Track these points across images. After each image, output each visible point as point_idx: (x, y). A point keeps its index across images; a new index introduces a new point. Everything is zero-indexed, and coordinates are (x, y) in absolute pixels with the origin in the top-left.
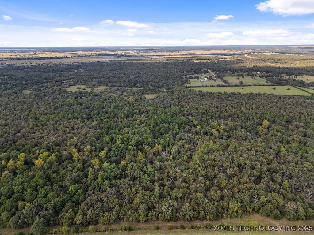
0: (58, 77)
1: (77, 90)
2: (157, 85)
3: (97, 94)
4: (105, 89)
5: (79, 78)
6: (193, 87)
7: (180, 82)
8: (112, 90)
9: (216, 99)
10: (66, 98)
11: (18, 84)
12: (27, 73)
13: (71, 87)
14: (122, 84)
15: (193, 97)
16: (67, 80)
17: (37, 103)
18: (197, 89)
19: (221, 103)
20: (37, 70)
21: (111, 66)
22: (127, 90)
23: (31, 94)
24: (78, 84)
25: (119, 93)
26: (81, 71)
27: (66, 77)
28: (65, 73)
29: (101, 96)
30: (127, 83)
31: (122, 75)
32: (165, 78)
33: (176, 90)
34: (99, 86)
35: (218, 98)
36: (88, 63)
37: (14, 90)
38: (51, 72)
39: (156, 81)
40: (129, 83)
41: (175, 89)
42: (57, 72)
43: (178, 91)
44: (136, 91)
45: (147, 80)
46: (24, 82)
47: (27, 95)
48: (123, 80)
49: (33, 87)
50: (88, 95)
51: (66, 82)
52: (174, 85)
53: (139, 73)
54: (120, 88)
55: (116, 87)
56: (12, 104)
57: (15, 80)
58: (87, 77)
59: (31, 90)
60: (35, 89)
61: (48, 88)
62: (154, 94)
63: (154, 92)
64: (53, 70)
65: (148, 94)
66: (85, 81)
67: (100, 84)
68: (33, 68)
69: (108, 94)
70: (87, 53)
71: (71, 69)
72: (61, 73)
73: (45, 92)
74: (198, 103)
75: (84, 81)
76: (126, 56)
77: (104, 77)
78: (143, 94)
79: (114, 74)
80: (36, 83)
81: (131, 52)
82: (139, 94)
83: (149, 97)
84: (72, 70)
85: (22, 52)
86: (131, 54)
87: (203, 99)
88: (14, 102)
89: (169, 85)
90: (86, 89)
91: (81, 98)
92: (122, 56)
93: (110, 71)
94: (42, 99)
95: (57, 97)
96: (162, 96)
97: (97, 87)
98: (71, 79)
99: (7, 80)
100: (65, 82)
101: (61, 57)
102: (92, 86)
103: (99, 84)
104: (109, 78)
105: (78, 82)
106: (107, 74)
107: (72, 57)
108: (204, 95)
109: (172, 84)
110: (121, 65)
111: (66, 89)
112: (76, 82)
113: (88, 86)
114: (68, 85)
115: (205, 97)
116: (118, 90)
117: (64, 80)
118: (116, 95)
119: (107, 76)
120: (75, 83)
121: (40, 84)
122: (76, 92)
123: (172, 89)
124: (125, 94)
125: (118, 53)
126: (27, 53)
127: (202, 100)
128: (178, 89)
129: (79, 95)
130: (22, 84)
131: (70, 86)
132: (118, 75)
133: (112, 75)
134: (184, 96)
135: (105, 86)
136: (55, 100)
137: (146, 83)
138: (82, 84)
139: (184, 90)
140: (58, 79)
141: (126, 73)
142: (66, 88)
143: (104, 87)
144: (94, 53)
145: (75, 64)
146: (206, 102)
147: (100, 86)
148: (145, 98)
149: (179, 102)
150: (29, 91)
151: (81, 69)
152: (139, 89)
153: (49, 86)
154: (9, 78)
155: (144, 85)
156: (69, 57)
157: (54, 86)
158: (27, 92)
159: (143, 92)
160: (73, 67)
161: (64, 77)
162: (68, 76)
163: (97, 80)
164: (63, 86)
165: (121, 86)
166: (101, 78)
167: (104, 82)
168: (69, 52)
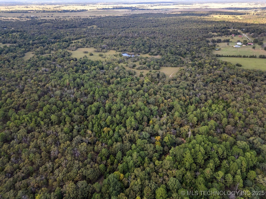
0: (68, 35)
2: (178, 52)
3: (103, 67)
4: (115, 55)
5: (89, 38)
8: (123, 58)
16: (76, 39)
21: (124, 22)
22: (141, 58)
24: (86, 46)
26: (93, 27)
30: (140, 47)
31: (136, 35)
34: (108, 50)
36: (103, 18)
38: (64, 28)
39: (176, 46)
40: (142, 47)
42: (70, 28)
45: (165, 43)
46: (31, 42)
48: (137, 43)
51: (75, 42)
52: (200, 53)
53: (155, 32)
58: (98, 36)
60: (39, 51)
62: (175, 66)
63: (175, 63)
65: (167, 66)
67: (110, 46)
68: (50, 22)
75: (93, 42)
76: (140, 9)
77: (115, 37)
78: (161, 65)
79: (127, 33)
81: (145, 5)
82: (156, 66)
84: (85, 26)
85: (50, 5)
86: (146, 7)
89: (194, 53)
92: (137, 9)
93: (123, 28)
97: (106, 52)
98: (81, 38)
100: (73, 42)
101: (80, 10)
102: (100, 50)
103: (108, 48)
104: (121, 38)
106: (119, 33)
107: (90, 10)
109: (196, 50)
112: (85, 44)
114: (74, 47)
117: (73, 40)
118: (127, 66)
121: (46, 45)
125: (133, 6)
131: (77, 48)
132: (131, 35)
135: (115, 50)
138: (91, 47)
139: (217, 62)
140: (67, 38)
141: (140, 32)
142: (73, 51)
143: (114, 52)
145: (90, 18)
147: (110, 49)
151: (94, 24)
153: (54, 49)
155: (161, 51)
159: (161, 63)
160: (87, 22)
161: (75, 36)
162: (79, 35)
163: (107, 41)
164: (69, 48)
165: (133, 51)
166: (112, 38)
167: (115, 45)
168: (89, 4)
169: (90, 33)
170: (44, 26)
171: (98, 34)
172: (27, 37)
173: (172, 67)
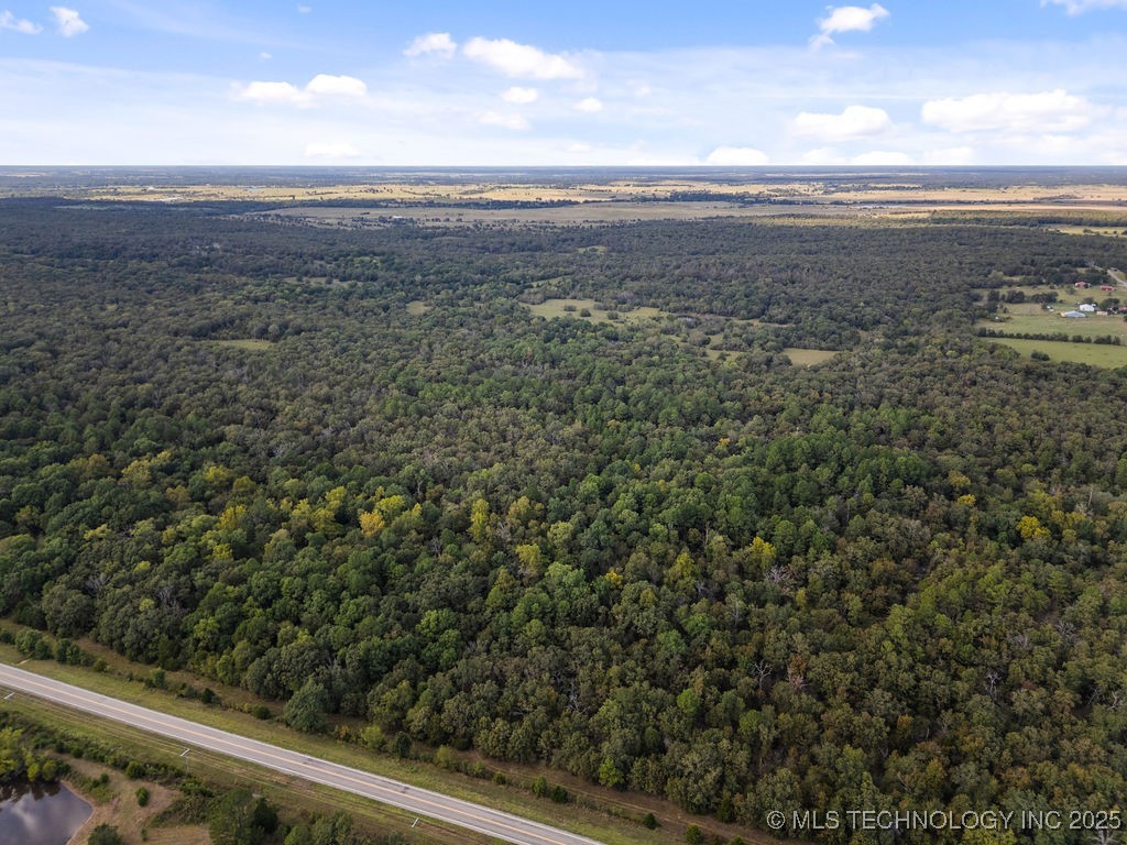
0: (517, 268)
1: (562, 315)
2: (853, 315)
3: (617, 334)
4: (654, 319)
5: (580, 275)
6: (1011, 336)
7: (957, 313)
8: (675, 322)
9: (1096, 397)
10: (519, 336)
11: (402, 282)
12: (437, 249)
13: (549, 302)
14: (717, 304)
15: (992, 378)
16: (542, 278)
17: (430, 345)
18: (1026, 348)
19: (1116, 417)
20: (467, 242)
21: (702, 238)
22: (731, 326)
23: (425, 315)
24: (572, 294)
25: (697, 335)
26: (596, 250)
27: (543, 268)
28: (544, 258)
29: (628, 340)
31: (731, 271)
32: (899, 292)
33: (927, 343)
34: (635, 308)
35: (1106, 394)
36: (631, 226)
37: (386, 298)
38: (504, 249)
39: (854, 301)
40: (743, 303)
41: (923, 340)
42: (522, 250)
43: (936, 345)
44: (759, 333)
45: (820, 294)
46: (418, 278)
47: (412, 318)
48: (727, 291)
49: (438, 293)
50: (589, 334)
51: (538, 286)
52: (929, 324)
53: (797, 266)
54: (708, 316)
55: (694, 315)
56: (363, 340)
57: (397, 269)
58: (608, 273)
59: (430, 305)
60: (443, 300)
61: (479, 299)
62: (829, 349)
63: (833, 341)
64: (513, 245)
65: (805, 348)
66: (597, 286)
67: (642, 298)
68: (460, 234)
69: (653, 335)
70: (640, 189)
71: (570, 242)
72: (532, 256)
73: (464, 314)
74: (1004, 403)
75: (593, 285)
76: (775, 202)
77: (663, 276)
78: (787, 345)
79: (703, 266)
80: (450, 284)
81: (803, 188)
82: (769, 344)
83: (804, 358)
84: (569, 248)
85: (447, 184)
87: (1034, 391)
88: (371, 336)
89: (906, 322)
90: (590, 311)
91: (564, 341)
92: (762, 202)
93: (693, 254)
94: (448, 333)
95: (495, 331)
96: (856, 362)
97: (629, 310)
98: (555, 275)
99: (376, 267)
100: (535, 284)
101: (552, 202)
102: (613, 305)
103: (637, 301)
104: (680, 279)
105: (574, 286)
106: (678, 267)
107: (586, 202)
108: (1046, 376)
109: (920, 318)
110: (742, 234)
111: (531, 306)
112: (568, 288)
113: (601, 304)
114: (540, 296)
115: (1045, 384)
116: (698, 324)
117: (533, 279)
118: (684, 341)
119: (677, 272)
120: (564, 290)
121: (461, 288)
122: (557, 319)
123: (913, 340)
124: (717, 339)
125: (751, 192)
126: (459, 187)
127: (1026, 394)
128: (938, 341)
129: (562, 330)
130: (412, 282)
131: (546, 298)
132: (713, 273)
133: (692, 271)
134: (952, 370)
135: (657, 307)
136: (482, 341)
137: (813, 305)
138: (585, 297)
139: (966, 344)
140: (516, 274)
141: (748, 265)
142: (533, 304)
143: (654, 312)
144: (663, 190)
145: (587, 225)
146: (1044, 404)
147: (640, 305)
148: (789, 363)
149: (921, 392)
150: (426, 305)
151: (599, 243)
152: (777, 325)
153: (483, 296)
154: (382, 262)
155: (800, 314)
156: (576, 203)
157: (497, 295)
158: (417, 308)
159: (788, 338)
160: (577, 236)
161: (538, 269)
162: (551, 267)
163: (636, 285)
164: (524, 296)
165: (711, 312)
166: (651, 277)
167: (659, 294)
168: (584, 184)
169: (585, 262)
170: (445, 243)
171: (609, 267)
172: (405, 268)
173: (821, 349)
